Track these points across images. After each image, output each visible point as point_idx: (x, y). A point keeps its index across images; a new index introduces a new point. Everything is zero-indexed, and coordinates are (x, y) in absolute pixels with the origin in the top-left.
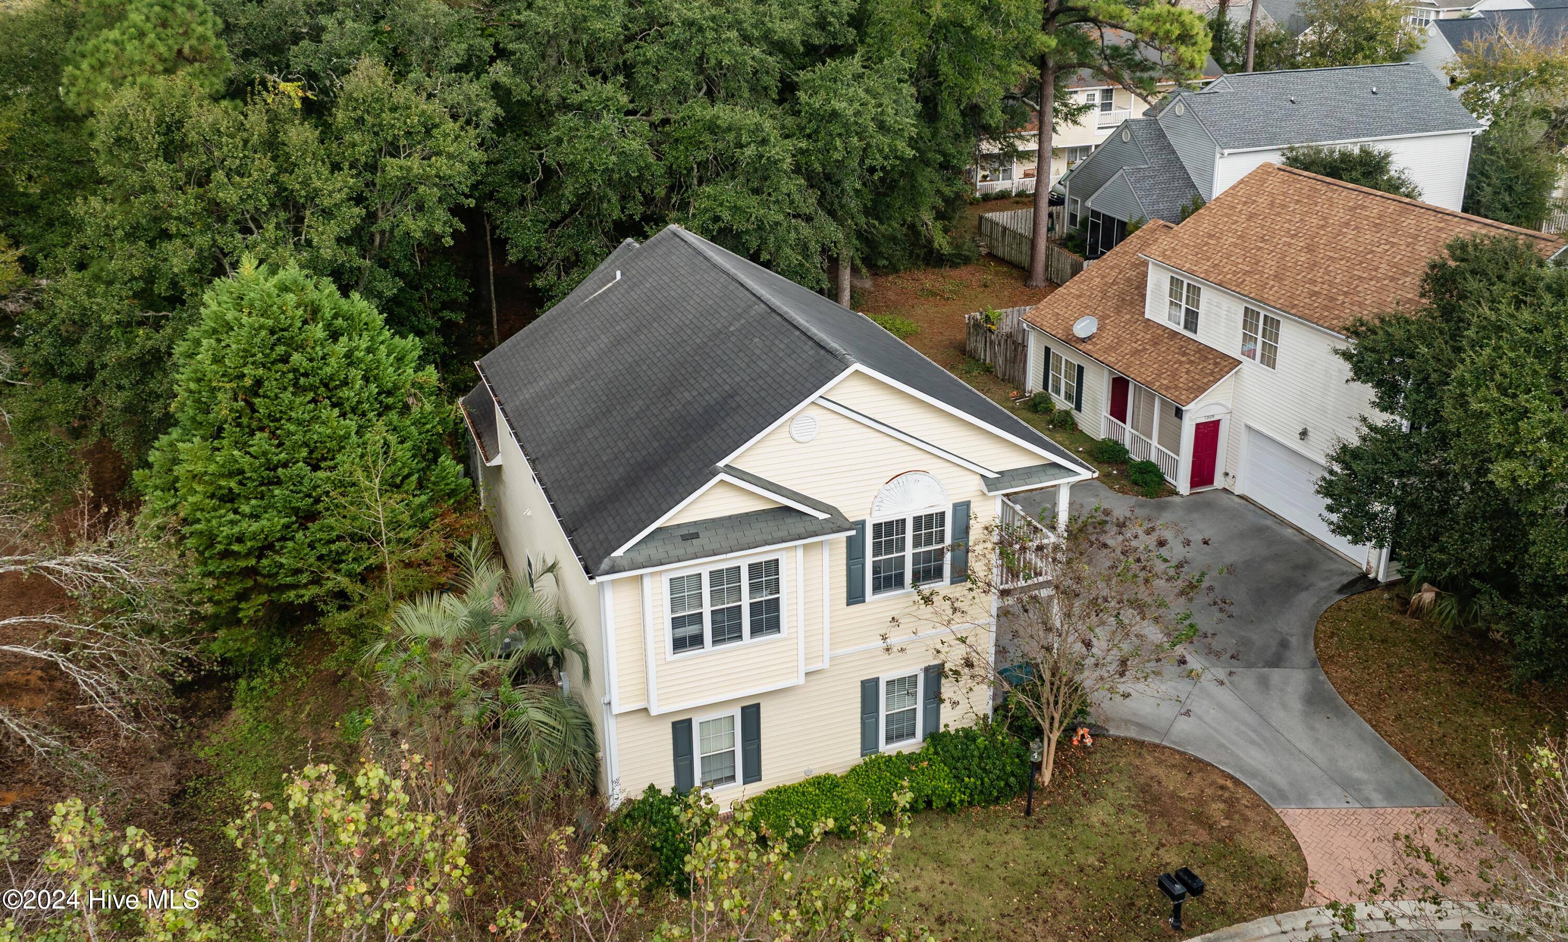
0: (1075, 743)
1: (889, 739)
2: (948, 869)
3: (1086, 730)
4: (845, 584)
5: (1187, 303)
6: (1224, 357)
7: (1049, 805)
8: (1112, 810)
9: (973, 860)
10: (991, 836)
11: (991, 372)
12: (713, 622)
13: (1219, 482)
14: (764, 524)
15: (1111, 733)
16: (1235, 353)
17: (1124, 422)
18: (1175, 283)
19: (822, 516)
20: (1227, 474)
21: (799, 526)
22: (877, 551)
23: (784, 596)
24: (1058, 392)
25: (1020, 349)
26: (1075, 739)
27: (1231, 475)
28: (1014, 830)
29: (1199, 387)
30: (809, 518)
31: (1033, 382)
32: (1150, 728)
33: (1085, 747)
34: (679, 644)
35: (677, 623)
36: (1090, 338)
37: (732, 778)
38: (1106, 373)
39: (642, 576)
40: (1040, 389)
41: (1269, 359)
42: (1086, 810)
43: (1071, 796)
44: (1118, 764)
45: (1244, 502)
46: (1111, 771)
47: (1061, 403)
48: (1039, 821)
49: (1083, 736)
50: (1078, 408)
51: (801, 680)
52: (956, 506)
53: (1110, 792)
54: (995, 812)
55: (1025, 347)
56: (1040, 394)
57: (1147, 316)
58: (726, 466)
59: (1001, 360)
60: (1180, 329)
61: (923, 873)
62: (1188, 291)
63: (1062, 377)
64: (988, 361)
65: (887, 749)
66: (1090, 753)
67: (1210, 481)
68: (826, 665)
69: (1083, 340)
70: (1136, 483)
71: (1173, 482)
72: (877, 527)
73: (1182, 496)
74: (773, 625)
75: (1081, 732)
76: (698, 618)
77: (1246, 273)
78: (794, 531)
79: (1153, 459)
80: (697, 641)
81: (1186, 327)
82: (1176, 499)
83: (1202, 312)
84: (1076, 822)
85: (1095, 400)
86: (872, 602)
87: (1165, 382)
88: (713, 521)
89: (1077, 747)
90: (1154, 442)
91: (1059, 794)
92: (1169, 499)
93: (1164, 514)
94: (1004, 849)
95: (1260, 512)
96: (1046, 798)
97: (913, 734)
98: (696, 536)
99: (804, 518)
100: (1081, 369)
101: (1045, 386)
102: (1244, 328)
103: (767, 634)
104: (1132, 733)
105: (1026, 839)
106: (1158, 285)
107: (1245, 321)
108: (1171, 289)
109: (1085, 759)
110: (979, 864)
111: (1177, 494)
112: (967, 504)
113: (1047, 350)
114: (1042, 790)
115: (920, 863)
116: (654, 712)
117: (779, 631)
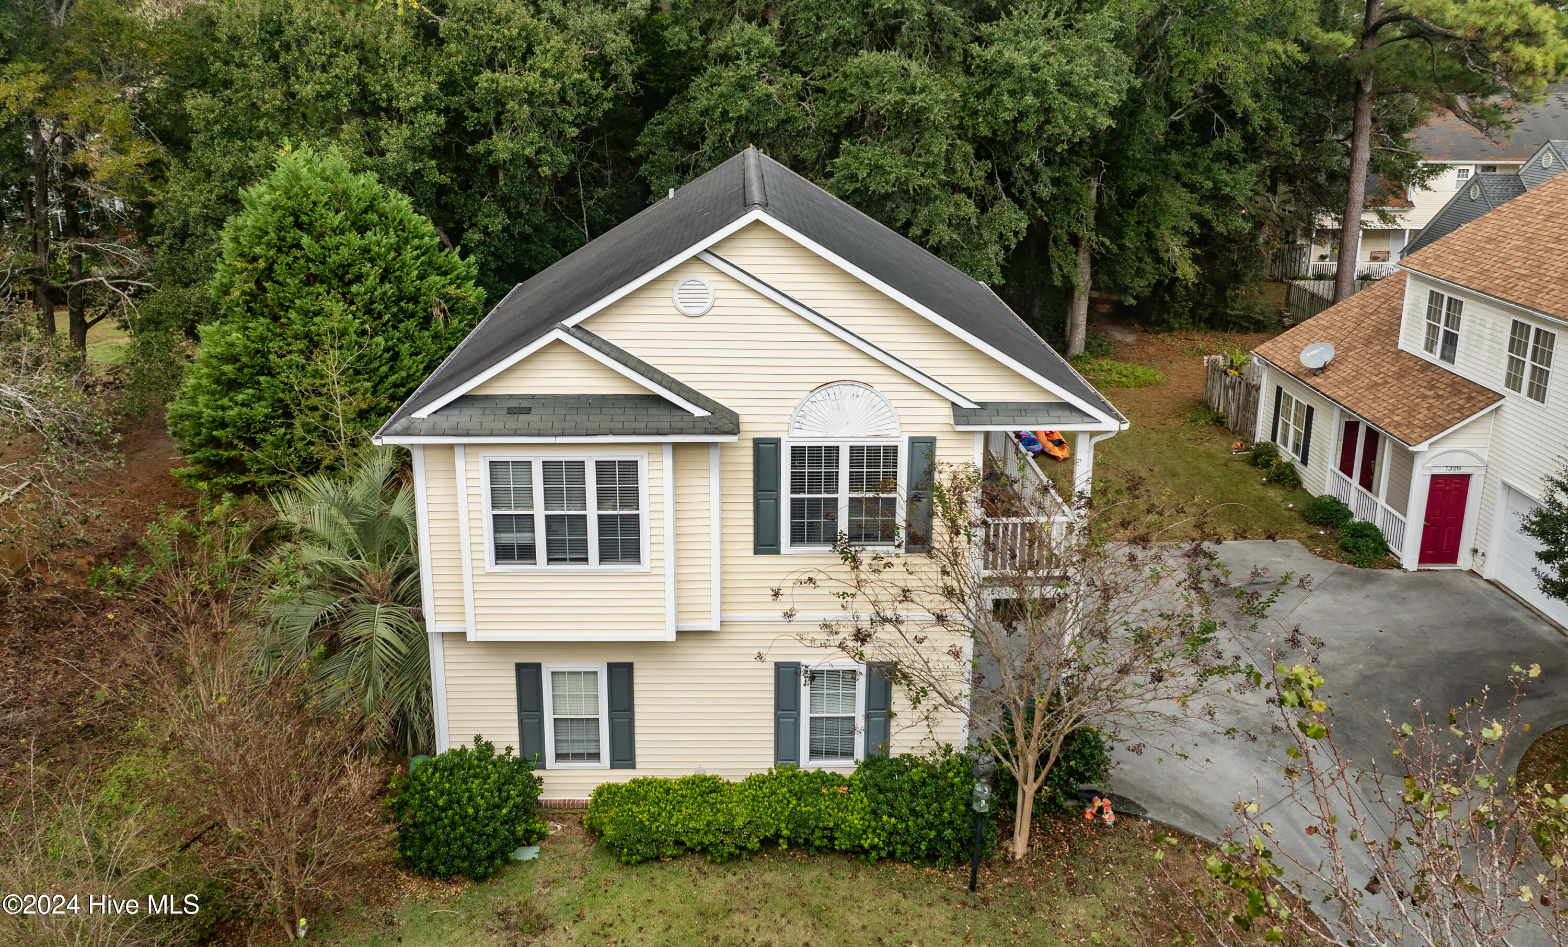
0: (1088, 816)
1: (814, 753)
2: (824, 930)
3: (1106, 801)
4: (751, 522)
5: (1447, 325)
6: (1483, 390)
7: (1010, 885)
8: (1101, 912)
9: (864, 927)
10: (905, 904)
11: (1222, 424)
12: (549, 531)
13: (1464, 560)
14: (621, 411)
15: (1149, 815)
16: (1496, 383)
17: (1350, 476)
18: (1435, 298)
19: (698, 412)
20: (1475, 551)
21: (663, 418)
22: (797, 485)
23: (644, 512)
24: (1285, 444)
25: (1253, 392)
26: (1088, 810)
27: (1480, 551)
28: (944, 905)
29: (1439, 424)
30: (680, 413)
31: (1262, 433)
32: (1210, 822)
33: (1103, 824)
34: (503, 553)
35: (500, 523)
36: (1323, 369)
37: (596, 756)
38: (1336, 414)
39: (451, 447)
40: (1268, 439)
41: (1538, 392)
42: (1061, 903)
43: (1047, 880)
44: (1140, 855)
45: (1493, 588)
46: (1124, 862)
47: (1287, 454)
48: (985, 901)
49: (1100, 810)
50: (1304, 461)
51: (672, 637)
52: (914, 442)
53: (1109, 889)
54: (928, 876)
55: (1258, 389)
56: (1266, 445)
57: (1400, 347)
58: (576, 326)
59: (1233, 407)
60: (1434, 358)
61: (789, 926)
62: (1449, 309)
63: (1291, 423)
64: (1221, 410)
65: (807, 764)
66: (1105, 834)
67: (1451, 556)
68: (716, 627)
69: (1314, 372)
70: (1345, 549)
71: (1398, 553)
72: (797, 452)
73: (1405, 570)
74: (632, 553)
75: (1098, 803)
76: (527, 522)
77: (1522, 277)
78: (655, 424)
79: (1379, 524)
80: (527, 553)
81: (1443, 357)
82: (1396, 573)
83: (1462, 334)
84: (1039, 914)
85: (1322, 450)
86: (790, 556)
87: (1397, 419)
88: (556, 398)
89: (1089, 824)
90: (1381, 501)
91: (1030, 875)
92: (1387, 571)
93: (1369, 587)
94: (914, 924)
95: (1511, 601)
96: (1009, 874)
97: (850, 754)
98: (528, 411)
99: (675, 412)
100: (1310, 410)
101: (1274, 438)
102: (1511, 350)
103: (623, 562)
104: (1181, 823)
105: (954, 919)
106: (1415, 305)
107: (1512, 340)
108: (1430, 308)
109: (1092, 839)
110: (870, 935)
111: (1399, 567)
112: (930, 442)
113: (1279, 390)
114: (1007, 861)
115: (791, 914)
116: (470, 638)
117: (639, 562)
